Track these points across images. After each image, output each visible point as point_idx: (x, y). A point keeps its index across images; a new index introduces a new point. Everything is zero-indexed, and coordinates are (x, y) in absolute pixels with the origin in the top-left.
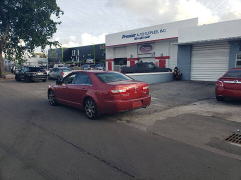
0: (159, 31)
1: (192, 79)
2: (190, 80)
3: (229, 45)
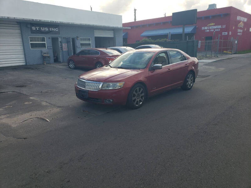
3: (19, 26)
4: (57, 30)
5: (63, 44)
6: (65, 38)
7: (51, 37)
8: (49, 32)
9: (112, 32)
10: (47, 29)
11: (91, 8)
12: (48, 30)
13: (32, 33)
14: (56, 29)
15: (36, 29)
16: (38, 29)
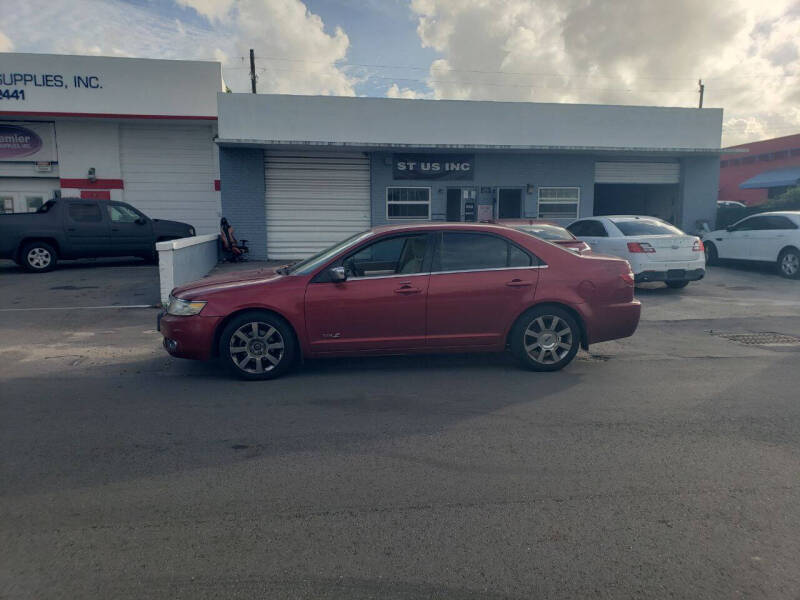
0: (68, 80)
1: (271, 257)
2: (269, 260)
3: (367, 162)
4: (465, 167)
5: (479, 206)
6: (489, 188)
7: (445, 189)
8: (442, 175)
9: (675, 166)
10: (436, 167)
11: (702, 87)
12: (438, 168)
13: (396, 178)
14: (462, 166)
15: (408, 167)
16: (411, 168)
